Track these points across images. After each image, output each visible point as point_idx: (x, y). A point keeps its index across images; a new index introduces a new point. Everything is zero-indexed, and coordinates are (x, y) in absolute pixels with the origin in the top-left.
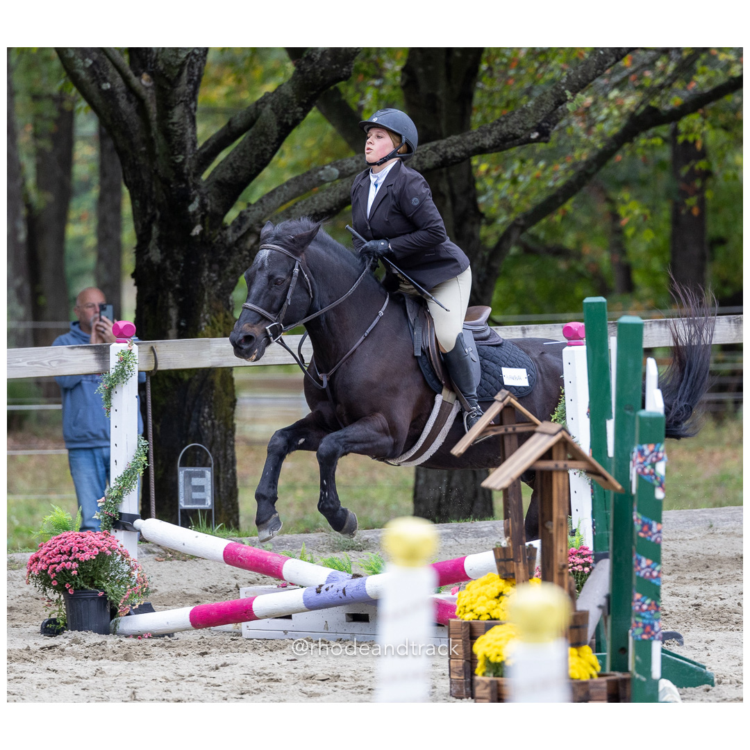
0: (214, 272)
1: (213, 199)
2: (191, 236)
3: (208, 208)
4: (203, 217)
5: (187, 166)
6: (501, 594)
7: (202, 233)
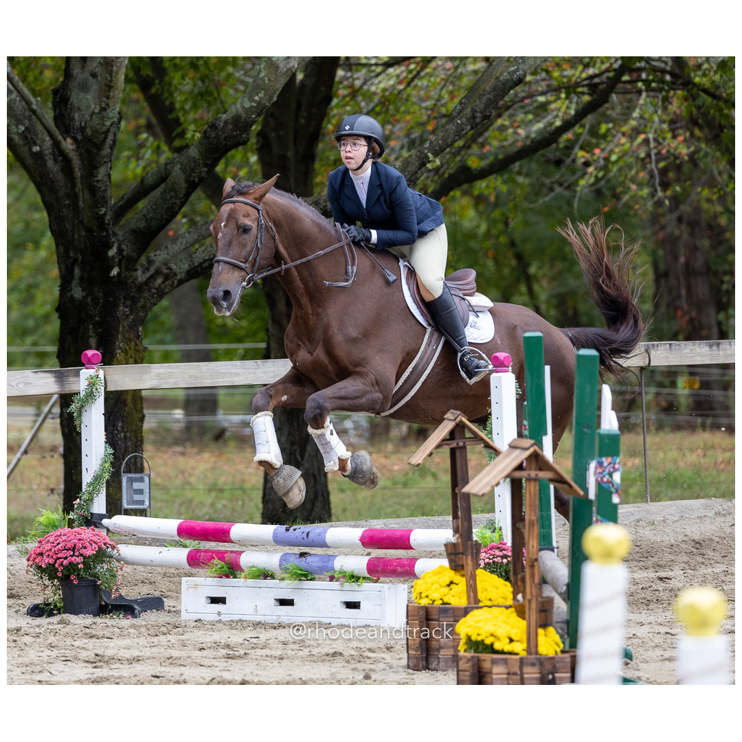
0: (127, 307)
1: (129, 244)
2: (110, 277)
3: (125, 253)
4: (120, 261)
5: (108, 217)
6: (452, 583)
7: (119, 274)
